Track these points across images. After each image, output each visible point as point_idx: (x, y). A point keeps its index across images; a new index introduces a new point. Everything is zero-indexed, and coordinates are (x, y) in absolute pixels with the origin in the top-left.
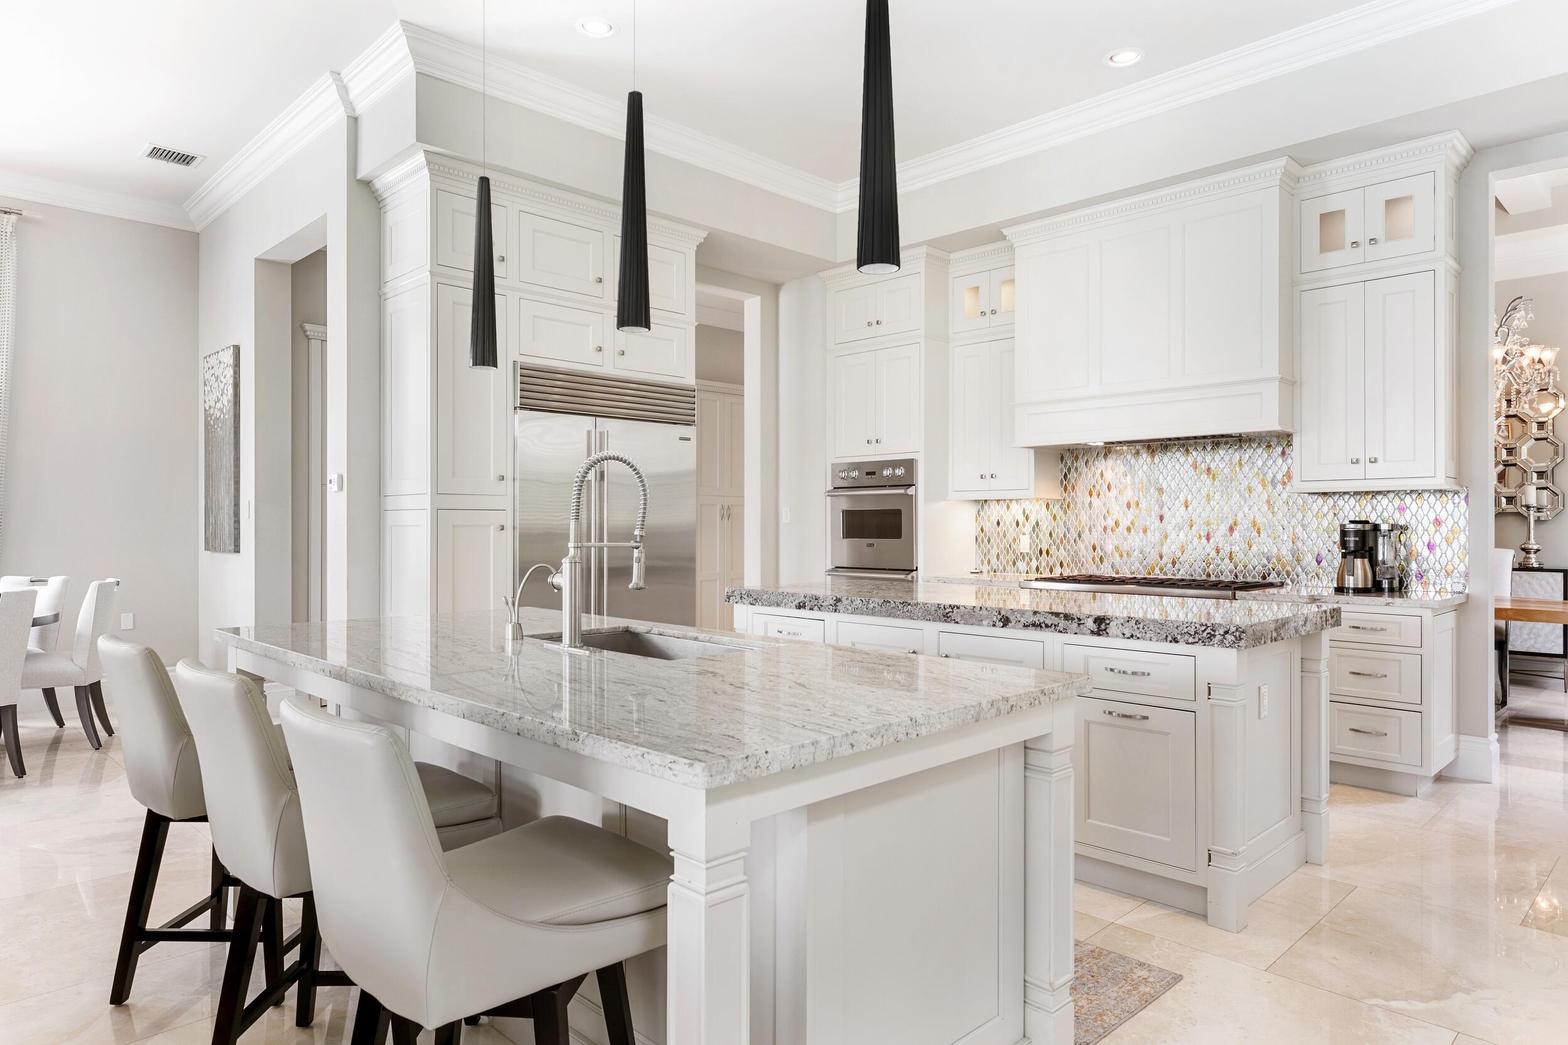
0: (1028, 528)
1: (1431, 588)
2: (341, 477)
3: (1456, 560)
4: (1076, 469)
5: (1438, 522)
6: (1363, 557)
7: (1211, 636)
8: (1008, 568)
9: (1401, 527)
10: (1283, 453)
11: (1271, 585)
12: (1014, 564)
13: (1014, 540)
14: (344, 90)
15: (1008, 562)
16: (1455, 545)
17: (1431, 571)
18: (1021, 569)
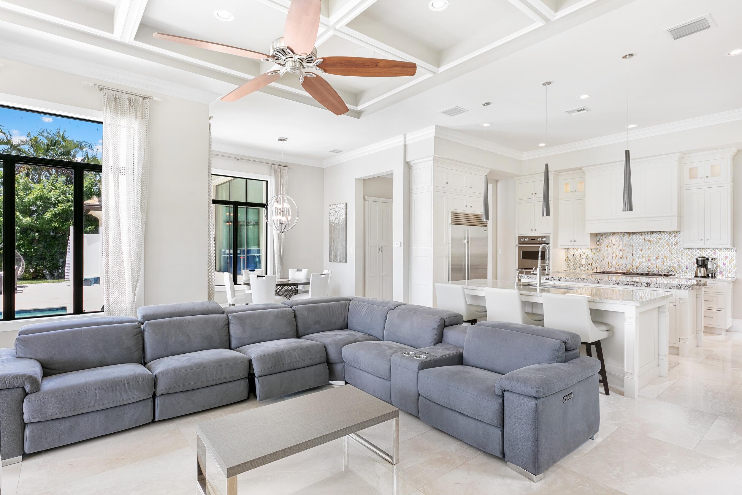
0: (584, 257)
1: (724, 276)
2: (401, 243)
3: (732, 269)
4: (602, 239)
5: (726, 257)
6: (704, 267)
7: (681, 287)
8: (577, 269)
9: (715, 258)
10: (675, 236)
11: (671, 275)
12: (579, 268)
13: (579, 260)
14: (405, 138)
15: (577, 267)
16: (732, 264)
17: (724, 271)
18: (582, 269)
